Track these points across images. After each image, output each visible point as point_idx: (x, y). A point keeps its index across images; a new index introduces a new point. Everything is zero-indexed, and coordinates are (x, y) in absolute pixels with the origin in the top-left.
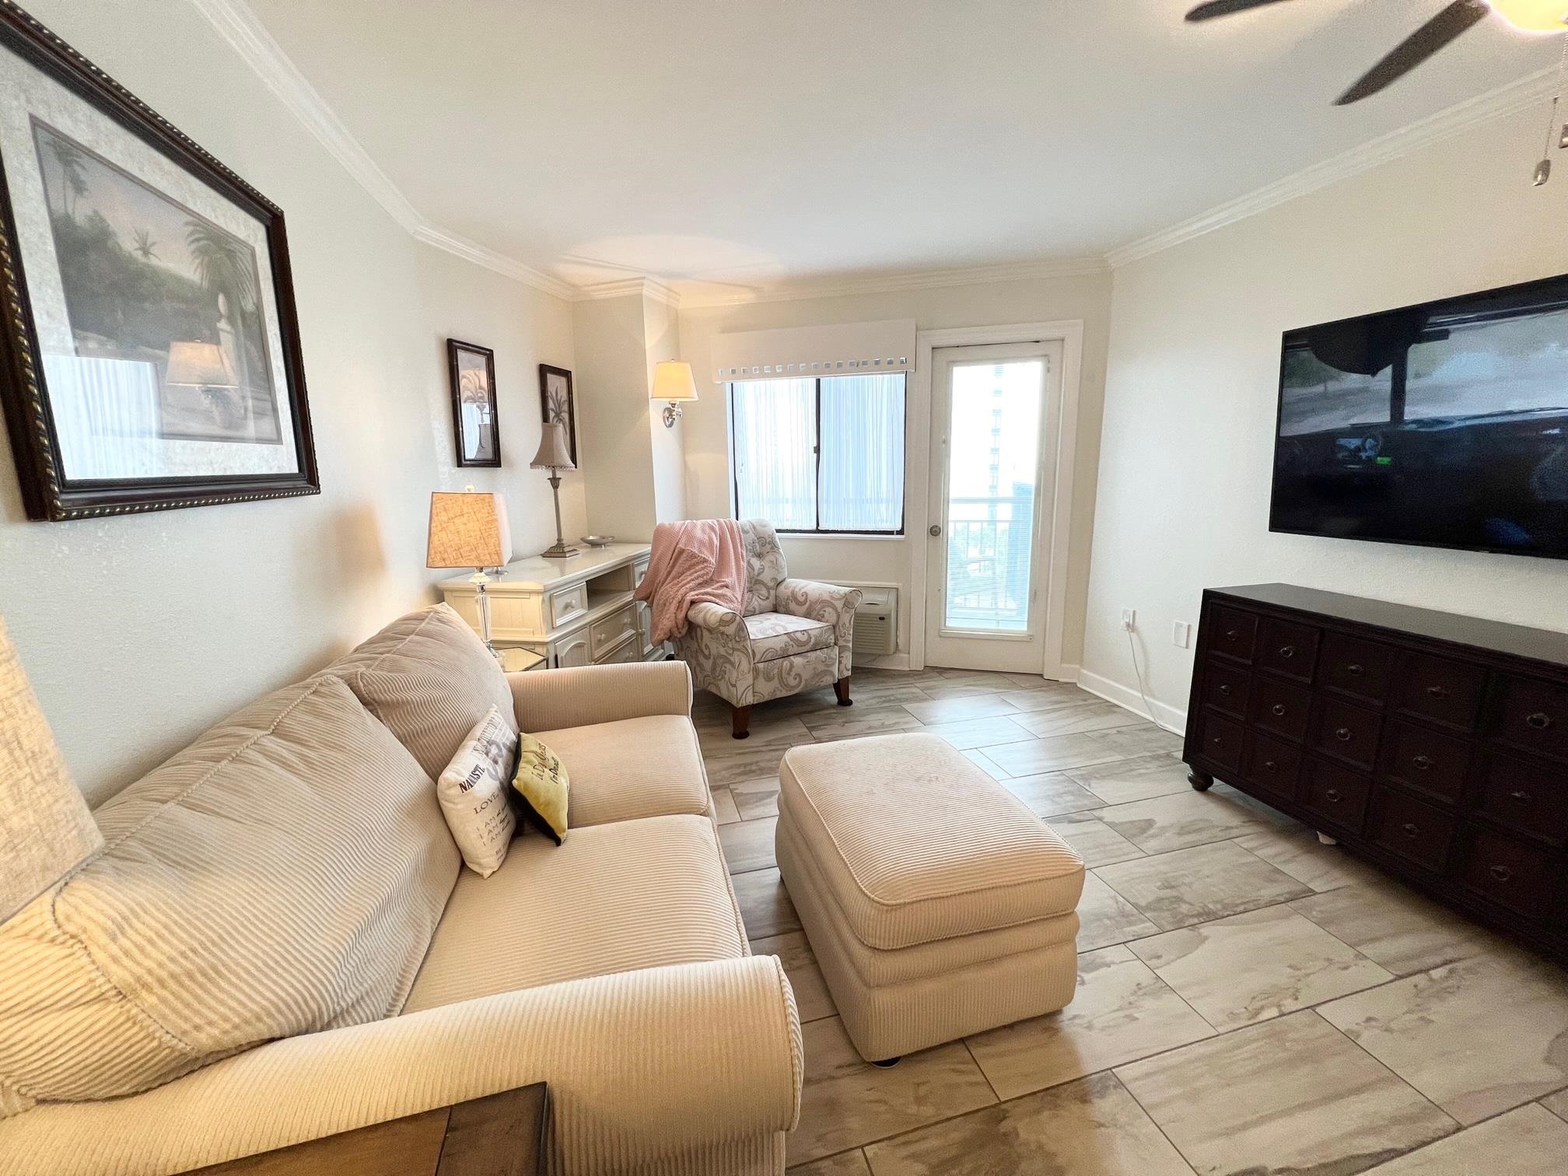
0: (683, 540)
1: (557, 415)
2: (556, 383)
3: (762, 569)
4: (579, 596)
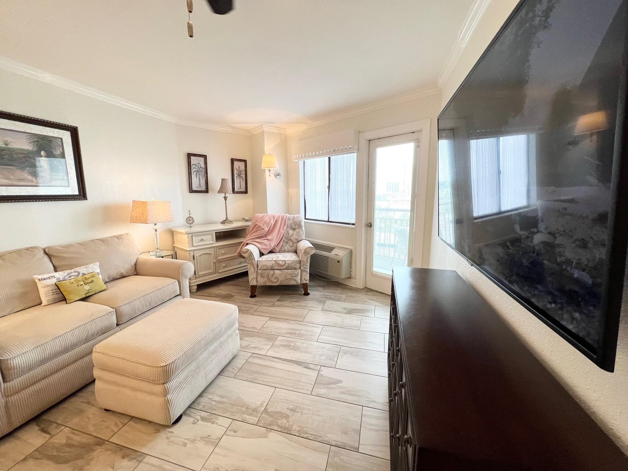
0: (259, 221)
1: (239, 175)
2: (239, 164)
3: (293, 235)
4: (210, 237)
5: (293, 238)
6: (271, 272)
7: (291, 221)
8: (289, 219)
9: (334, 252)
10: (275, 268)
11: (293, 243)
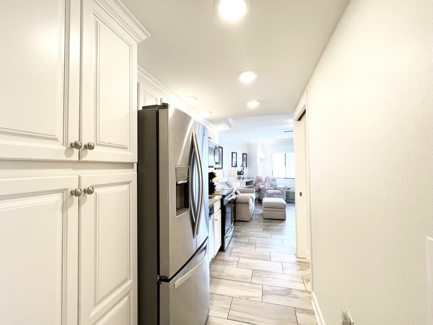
0: (260, 178)
1: (245, 160)
2: (245, 156)
3: (273, 183)
4: (245, 184)
5: (274, 184)
6: (273, 196)
7: (272, 178)
8: (271, 177)
9: (291, 190)
10: (274, 194)
11: (274, 186)
